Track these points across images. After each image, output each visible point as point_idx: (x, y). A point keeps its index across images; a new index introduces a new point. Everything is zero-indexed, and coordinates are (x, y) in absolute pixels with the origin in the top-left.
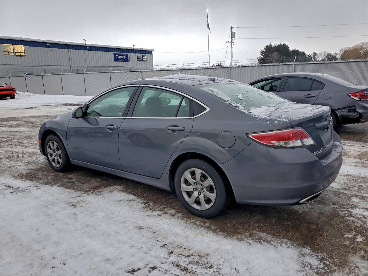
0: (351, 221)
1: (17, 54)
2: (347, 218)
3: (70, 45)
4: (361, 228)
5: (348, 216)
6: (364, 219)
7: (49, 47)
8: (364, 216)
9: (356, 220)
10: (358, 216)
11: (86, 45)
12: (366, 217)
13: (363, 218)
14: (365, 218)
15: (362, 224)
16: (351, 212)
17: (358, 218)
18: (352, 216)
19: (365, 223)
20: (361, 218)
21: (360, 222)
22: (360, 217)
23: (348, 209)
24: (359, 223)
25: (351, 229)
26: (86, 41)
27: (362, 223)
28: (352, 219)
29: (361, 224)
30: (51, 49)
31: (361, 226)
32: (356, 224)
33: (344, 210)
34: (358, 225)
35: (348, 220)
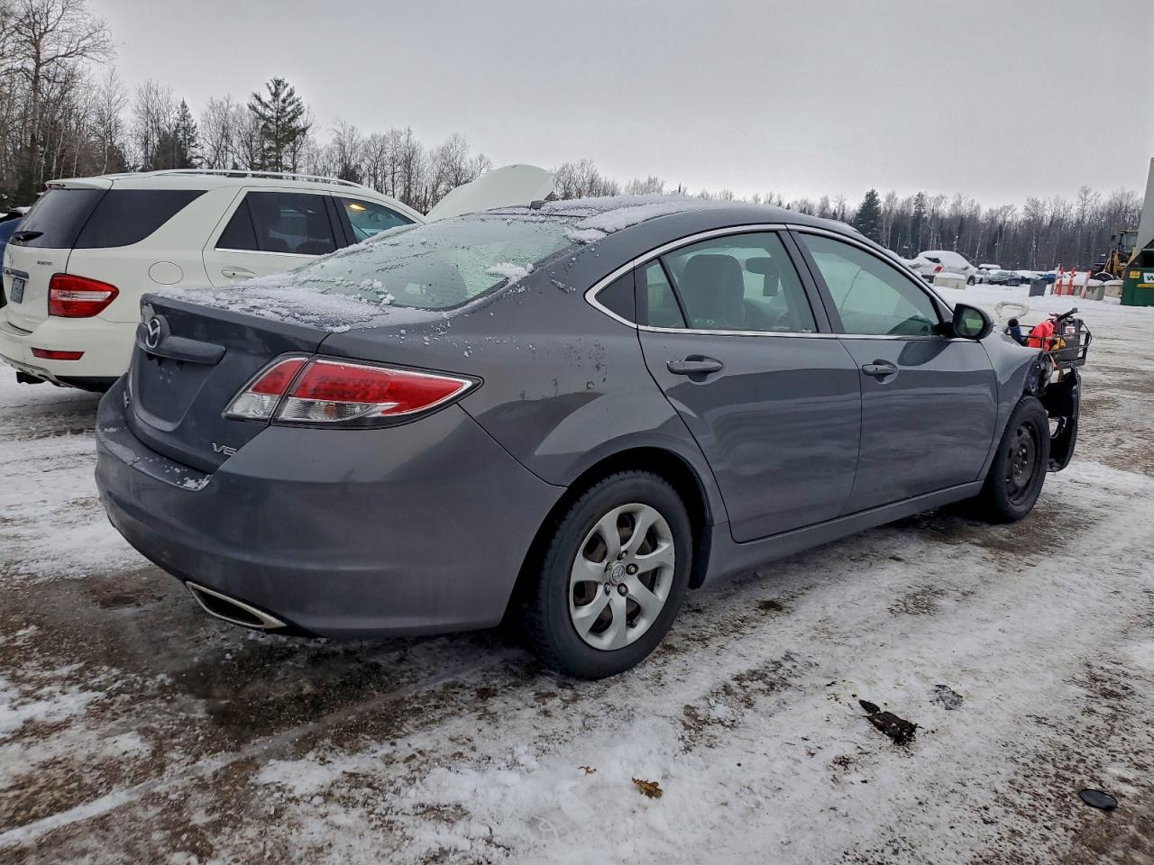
0: (59, 665)
2: (76, 666)
4: (13, 660)
5: (81, 671)
6: (28, 687)
8: (38, 699)
9: (47, 674)
10: (55, 688)
12: (28, 699)
13: (33, 692)
14: (27, 694)
15: (20, 673)
16: (85, 688)
17: (49, 682)
18: (71, 679)
19: (14, 679)
20: (41, 687)
21: (30, 674)
22: (46, 689)
23: (110, 696)
24: (30, 669)
25: (37, 646)
27: (23, 675)
28: (64, 671)
29: (23, 669)
31: (17, 665)
32: (34, 663)
33: (118, 684)
34: (28, 663)
35: (69, 663)
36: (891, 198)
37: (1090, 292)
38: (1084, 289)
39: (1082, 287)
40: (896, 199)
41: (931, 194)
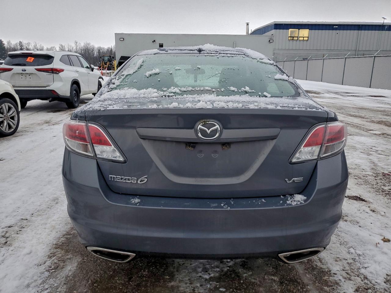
1: (301, 39)
3: (362, 25)
7: (336, 29)
11: (384, 24)
26: (386, 19)
30: (338, 31)
36: (9, 43)
37: (108, 75)
38: (106, 74)
39: (105, 73)
40: (11, 43)
41: (25, 42)
